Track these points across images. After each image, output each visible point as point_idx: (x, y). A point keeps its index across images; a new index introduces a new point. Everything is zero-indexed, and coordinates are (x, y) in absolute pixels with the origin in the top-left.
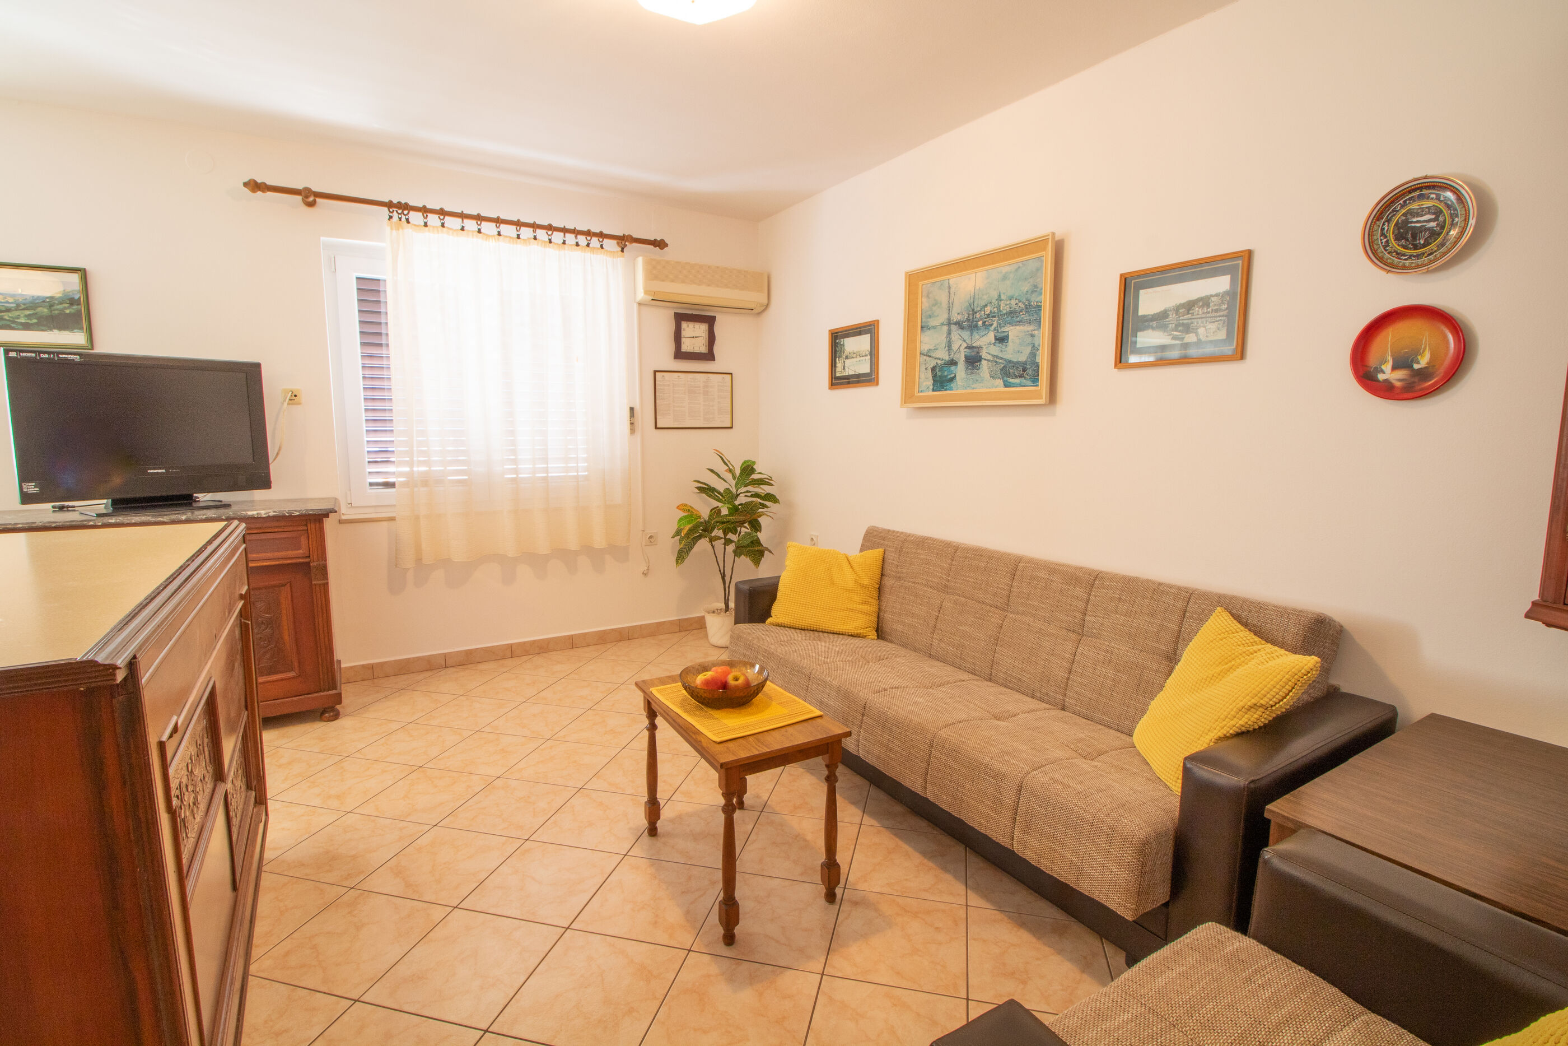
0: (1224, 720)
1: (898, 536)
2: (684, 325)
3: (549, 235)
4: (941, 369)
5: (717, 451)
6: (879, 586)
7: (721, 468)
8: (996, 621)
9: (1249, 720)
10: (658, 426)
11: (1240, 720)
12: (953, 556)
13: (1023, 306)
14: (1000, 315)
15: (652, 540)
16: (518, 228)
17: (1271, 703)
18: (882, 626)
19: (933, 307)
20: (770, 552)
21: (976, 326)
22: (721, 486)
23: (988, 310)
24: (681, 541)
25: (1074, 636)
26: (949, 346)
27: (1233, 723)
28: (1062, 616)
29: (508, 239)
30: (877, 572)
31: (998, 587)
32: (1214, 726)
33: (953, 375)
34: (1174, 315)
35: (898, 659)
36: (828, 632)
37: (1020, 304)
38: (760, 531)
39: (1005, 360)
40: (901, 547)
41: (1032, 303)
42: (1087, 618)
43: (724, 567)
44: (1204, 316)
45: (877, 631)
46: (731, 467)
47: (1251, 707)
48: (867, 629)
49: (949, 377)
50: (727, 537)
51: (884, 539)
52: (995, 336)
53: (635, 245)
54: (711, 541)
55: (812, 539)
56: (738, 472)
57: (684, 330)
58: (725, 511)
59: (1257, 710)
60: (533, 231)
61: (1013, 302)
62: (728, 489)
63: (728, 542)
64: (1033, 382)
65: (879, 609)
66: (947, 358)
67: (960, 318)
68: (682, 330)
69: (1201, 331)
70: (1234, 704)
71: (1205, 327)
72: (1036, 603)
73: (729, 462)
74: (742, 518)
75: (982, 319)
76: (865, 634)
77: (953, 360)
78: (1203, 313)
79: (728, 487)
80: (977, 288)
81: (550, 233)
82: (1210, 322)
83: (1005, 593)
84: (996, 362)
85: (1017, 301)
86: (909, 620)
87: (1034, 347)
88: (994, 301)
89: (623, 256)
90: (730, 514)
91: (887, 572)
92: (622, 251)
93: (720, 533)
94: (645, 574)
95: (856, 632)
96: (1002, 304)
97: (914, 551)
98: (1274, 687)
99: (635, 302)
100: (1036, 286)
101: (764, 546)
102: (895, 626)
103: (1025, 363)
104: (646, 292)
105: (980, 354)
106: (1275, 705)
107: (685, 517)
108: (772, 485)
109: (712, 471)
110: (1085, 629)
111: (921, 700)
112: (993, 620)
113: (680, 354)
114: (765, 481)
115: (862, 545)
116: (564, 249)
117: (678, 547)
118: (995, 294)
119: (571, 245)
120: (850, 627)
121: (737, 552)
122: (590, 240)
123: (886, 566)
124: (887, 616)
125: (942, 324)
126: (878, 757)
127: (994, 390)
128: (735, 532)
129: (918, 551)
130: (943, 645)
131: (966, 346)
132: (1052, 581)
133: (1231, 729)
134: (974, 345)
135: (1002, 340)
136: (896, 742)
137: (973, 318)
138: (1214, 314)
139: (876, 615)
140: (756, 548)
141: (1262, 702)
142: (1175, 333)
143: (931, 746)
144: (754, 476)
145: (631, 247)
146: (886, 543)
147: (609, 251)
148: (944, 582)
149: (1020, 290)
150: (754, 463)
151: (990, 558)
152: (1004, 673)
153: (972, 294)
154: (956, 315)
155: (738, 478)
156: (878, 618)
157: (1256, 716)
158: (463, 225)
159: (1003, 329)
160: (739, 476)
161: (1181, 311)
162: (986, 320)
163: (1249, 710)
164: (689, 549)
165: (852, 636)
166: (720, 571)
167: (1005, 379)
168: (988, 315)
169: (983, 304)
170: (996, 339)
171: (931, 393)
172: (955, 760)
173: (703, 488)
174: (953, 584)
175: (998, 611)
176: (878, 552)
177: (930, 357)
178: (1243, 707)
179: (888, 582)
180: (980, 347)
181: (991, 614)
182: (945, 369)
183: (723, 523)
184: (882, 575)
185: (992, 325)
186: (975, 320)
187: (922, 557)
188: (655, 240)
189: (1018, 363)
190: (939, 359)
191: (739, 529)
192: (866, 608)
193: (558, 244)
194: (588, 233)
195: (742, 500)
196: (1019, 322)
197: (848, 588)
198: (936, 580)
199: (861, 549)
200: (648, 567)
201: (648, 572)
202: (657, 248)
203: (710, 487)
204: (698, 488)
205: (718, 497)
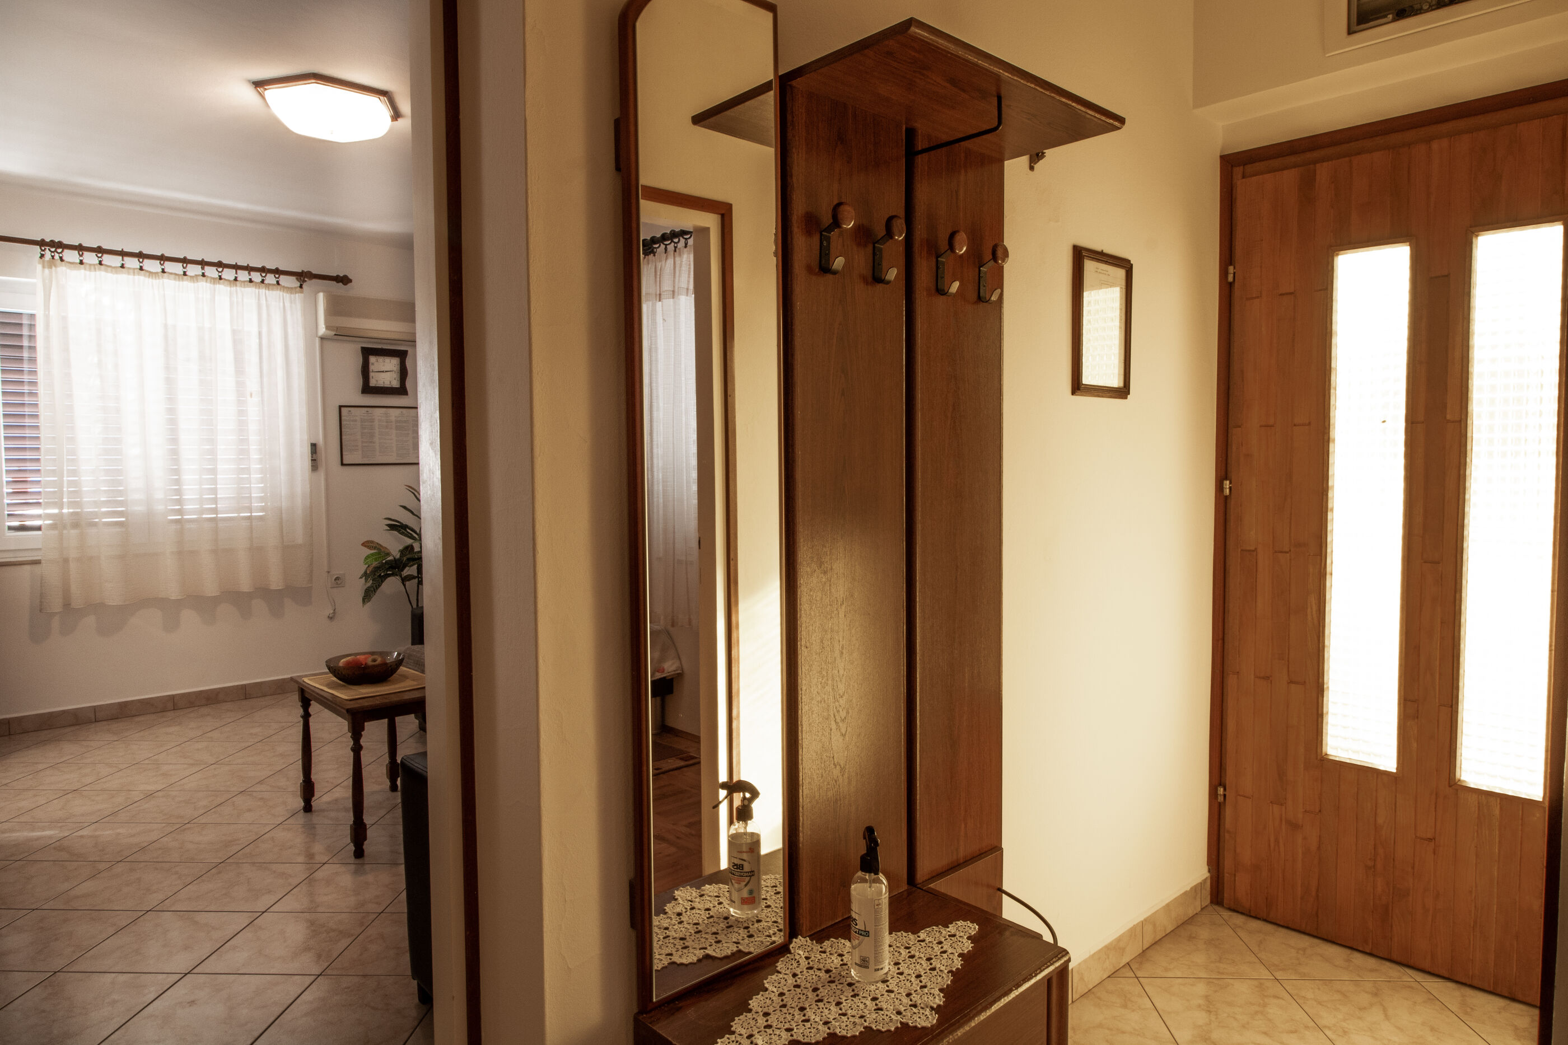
2: (372, 359)
3: (219, 272)
5: (409, 487)
7: (414, 505)
10: (345, 462)
15: (339, 582)
16: (185, 265)
22: (414, 523)
24: (368, 579)
29: (173, 276)
53: (314, 281)
54: (403, 580)
57: (373, 364)
58: (417, 548)
60: (202, 268)
68: (370, 364)
81: (220, 269)
89: (302, 292)
92: (301, 286)
94: (331, 618)
99: (317, 336)
104: (327, 328)
107: (373, 555)
109: (405, 507)
113: (367, 389)
116: (236, 286)
117: (365, 586)
119: (244, 282)
122: (265, 277)
145: (310, 285)
147: (286, 287)
158: (123, 262)
164: (376, 589)
173: (395, 525)
183: (415, 560)
188: (338, 276)
193: (229, 280)
194: (263, 270)
200: (335, 610)
201: (334, 616)
202: (341, 284)
203: (403, 524)
204: (388, 525)
205: (411, 534)
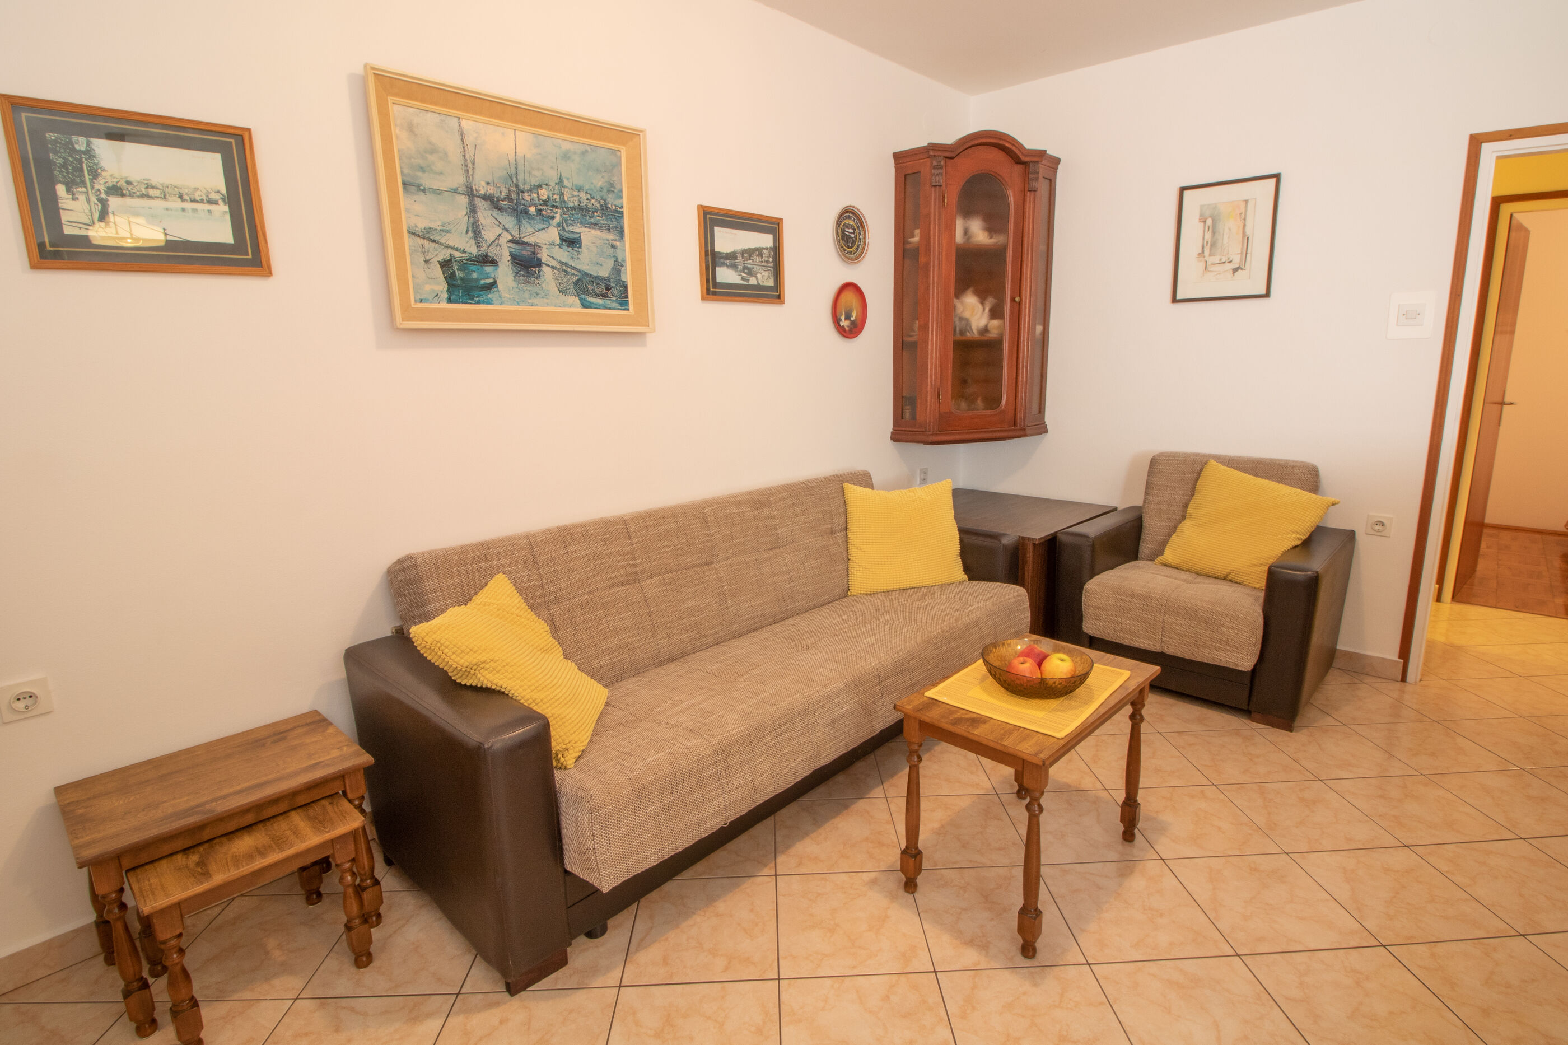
4: (464, 266)
13: (598, 206)
14: (567, 209)
19: (428, 155)
21: (526, 213)
23: (544, 194)
26: (476, 231)
33: (491, 281)
34: (741, 258)
37: (593, 201)
39: (579, 271)
41: (610, 206)
44: (760, 264)
49: (482, 282)
52: (560, 235)
61: (584, 196)
64: (621, 304)
66: (474, 250)
67: (491, 190)
69: (759, 276)
75: (535, 205)
77: (486, 256)
78: (759, 262)
80: (520, 154)
82: (764, 271)
84: (565, 271)
85: (589, 196)
87: (616, 261)
88: (552, 184)
96: (565, 191)
100: (612, 185)
103: (608, 280)
105: (539, 256)
118: (553, 176)
125: (455, 191)
127: (567, 310)
131: (510, 238)
134: (525, 240)
135: (572, 242)
137: (518, 199)
138: (766, 264)
142: (743, 275)
149: (592, 183)
153: (513, 161)
154: (483, 184)
159: (571, 228)
161: (745, 255)
162: (542, 207)
167: (583, 296)
168: (545, 203)
169: (534, 182)
170: (563, 240)
171: (445, 305)
177: (434, 241)
180: (536, 246)
182: (473, 268)
185: (553, 218)
186: (522, 202)
189: (598, 278)
190: (457, 249)
196: (595, 224)
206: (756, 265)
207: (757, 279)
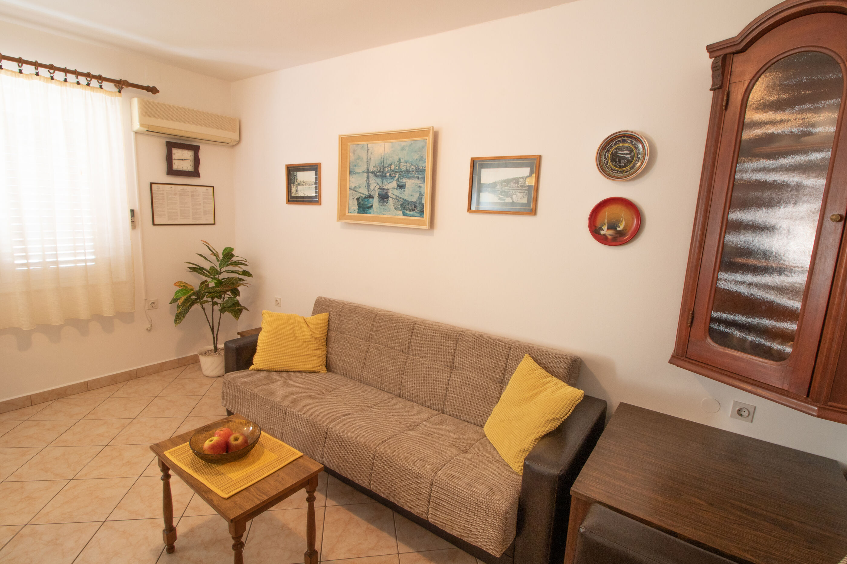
0: (538, 428)
1: (338, 305)
2: (174, 151)
3: (51, 73)
4: (363, 199)
5: (204, 241)
6: (326, 337)
7: (207, 253)
8: (403, 360)
9: (551, 427)
10: (156, 223)
11: (547, 427)
12: (375, 319)
13: (414, 168)
14: (401, 172)
15: (154, 305)
16: (20, 65)
17: (561, 417)
18: (329, 363)
19: (357, 160)
20: (247, 309)
21: (385, 176)
22: (207, 266)
23: (393, 167)
24: (178, 307)
25: (448, 370)
26: (368, 186)
27: (543, 429)
28: (442, 358)
30: (325, 328)
31: (403, 340)
32: (533, 431)
33: (371, 205)
34: (500, 186)
35: (343, 389)
36: (294, 372)
37: (412, 167)
38: (239, 295)
39: (403, 199)
40: (341, 312)
41: (420, 167)
42: (455, 359)
43: (213, 322)
44: (516, 188)
45: (326, 366)
46: (215, 252)
47: (552, 420)
48: (320, 367)
49: (368, 205)
50: (214, 301)
51: (328, 306)
52: (397, 184)
53: (130, 88)
54: (202, 304)
55: (277, 301)
56: (221, 256)
57: (175, 154)
58: (212, 284)
59: (554, 421)
60: (35, 68)
61: (408, 165)
62: (214, 267)
63: (215, 304)
64: (421, 214)
65: (327, 352)
66: (367, 193)
67: (375, 169)
68: (173, 154)
69: (514, 196)
70: (543, 418)
71: (516, 195)
72: (426, 350)
73: (214, 249)
74: (225, 289)
75: (389, 172)
76: (319, 371)
77: (370, 195)
78: (516, 187)
79: (213, 265)
80: (386, 152)
81: (52, 71)
82: (519, 193)
83: (407, 343)
84: (398, 200)
85: (411, 165)
86: (347, 359)
87: (421, 193)
88: (396, 162)
89: (121, 96)
90: (216, 286)
91: (332, 327)
92: (120, 92)
93: (210, 299)
94: (149, 330)
95: (313, 370)
96: (401, 164)
97: (349, 315)
98: (563, 408)
99: (132, 131)
100: (422, 157)
101: (242, 306)
102: (338, 363)
103: (415, 203)
104: (142, 125)
105: (388, 194)
106: (563, 418)
107: (181, 290)
108: (247, 265)
109: (201, 255)
110: (454, 365)
111: (363, 423)
112: (400, 359)
113: (171, 172)
114: (240, 262)
115: (314, 310)
116: (66, 86)
117: (176, 312)
118: (397, 158)
119: (73, 83)
120: (309, 367)
121: (222, 310)
122: (90, 81)
123: (331, 324)
124: (333, 357)
125: (364, 172)
126: (337, 466)
127: (396, 217)
128: (220, 297)
129: (352, 315)
130: (370, 375)
131: (379, 187)
132: (435, 336)
133: (542, 433)
134: (384, 187)
135: (401, 187)
136: (349, 456)
137: (383, 171)
138: (521, 188)
139: (325, 356)
140: (237, 308)
141: (557, 417)
142: (501, 196)
143: (373, 458)
144: (234, 259)
145: (126, 90)
146: (330, 309)
147: (108, 91)
148: (369, 335)
149: (413, 158)
150: (232, 249)
151: (398, 321)
152: (408, 392)
153: (383, 156)
154: (372, 167)
155: (221, 261)
156: (327, 358)
157: (554, 425)
159: (402, 180)
160: (222, 259)
161: (504, 184)
162: (391, 173)
163: (550, 422)
164: (185, 313)
165: (310, 372)
166: (210, 325)
167: (404, 211)
168: (393, 171)
169: (390, 163)
170: (398, 186)
171: (357, 214)
172: (390, 467)
173: (194, 268)
174: (375, 337)
175: (404, 354)
176: (324, 316)
177: (356, 191)
178: (548, 420)
179: (332, 334)
180: (388, 190)
181: (399, 356)
182: (366, 200)
183: (211, 293)
184: (328, 330)
185: (395, 177)
186: (384, 172)
187: (355, 319)
188: (148, 87)
189: (411, 202)
190: (362, 193)
191: (223, 296)
192: (319, 353)
193: (60, 81)
194: (88, 75)
195: (224, 276)
196: (412, 177)
197: (306, 341)
198: (364, 334)
199: (313, 312)
200: (151, 325)
201: (151, 329)
202: (150, 93)
203: (200, 267)
204: (191, 268)
205: (206, 274)
206: (512, 189)
207: (512, 199)
